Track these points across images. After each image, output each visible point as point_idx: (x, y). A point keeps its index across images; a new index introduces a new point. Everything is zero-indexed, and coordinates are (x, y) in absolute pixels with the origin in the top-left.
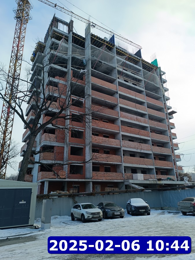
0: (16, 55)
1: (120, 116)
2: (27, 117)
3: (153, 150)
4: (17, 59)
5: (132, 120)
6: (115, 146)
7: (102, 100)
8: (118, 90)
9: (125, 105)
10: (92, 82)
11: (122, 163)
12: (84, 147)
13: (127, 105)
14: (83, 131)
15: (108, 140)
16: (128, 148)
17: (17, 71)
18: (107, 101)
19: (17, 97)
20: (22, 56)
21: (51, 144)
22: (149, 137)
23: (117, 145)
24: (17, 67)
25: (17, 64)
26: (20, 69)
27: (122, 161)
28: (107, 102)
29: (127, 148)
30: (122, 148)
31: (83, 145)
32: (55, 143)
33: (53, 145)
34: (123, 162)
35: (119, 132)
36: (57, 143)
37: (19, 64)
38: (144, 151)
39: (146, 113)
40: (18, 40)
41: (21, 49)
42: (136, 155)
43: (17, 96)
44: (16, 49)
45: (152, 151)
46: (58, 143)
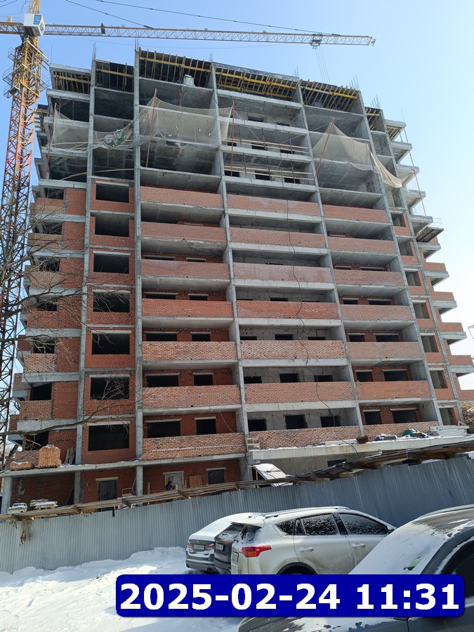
1: (232, 276)
3: (351, 355)
5: (275, 279)
6: (220, 361)
7: (176, 241)
8: (226, 205)
9: (248, 242)
10: (142, 202)
11: (241, 403)
12: (131, 374)
13: (257, 242)
14: (130, 332)
15: (196, 347)
16: (262, 361)
18: (191, 241)
21: (42, 379)
22: (337, 318)
23: (225, 356)
27: (241, 399)
28: (193, 244)
29: (257, 361)
30: (240, 363)
31: (128, 369)
32: (51, 376)
33: (49, 381)
34: (243, 401)
35: (231, 319)
36: (59, 374)
38: (320, 360)
39: (324, 251)
42: (300, 375)
45: (348, 358)
46: (63, 374)
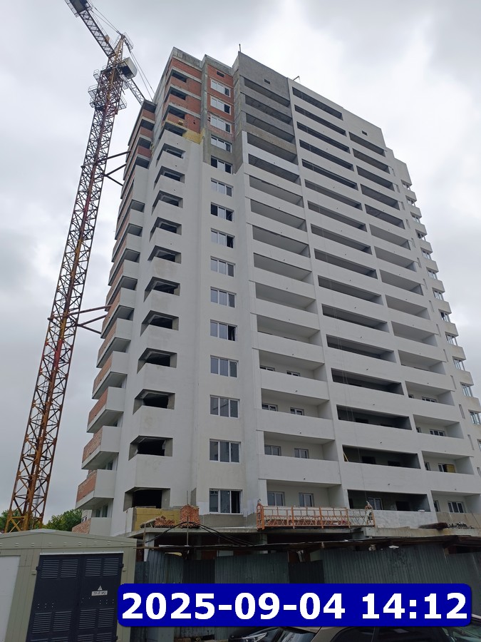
0: (81, 230)
2: (100, 369)
4: (82, 238)
17: (80, 264)
19: (79, 323)
20: (93, 229)
24: (81, 254)
25: (82, 248)
26: (88, 260)
37: (87, 249)
40: (85, 197)
41: (93, 216)
43: (77, 319)
44: (81, 216)
